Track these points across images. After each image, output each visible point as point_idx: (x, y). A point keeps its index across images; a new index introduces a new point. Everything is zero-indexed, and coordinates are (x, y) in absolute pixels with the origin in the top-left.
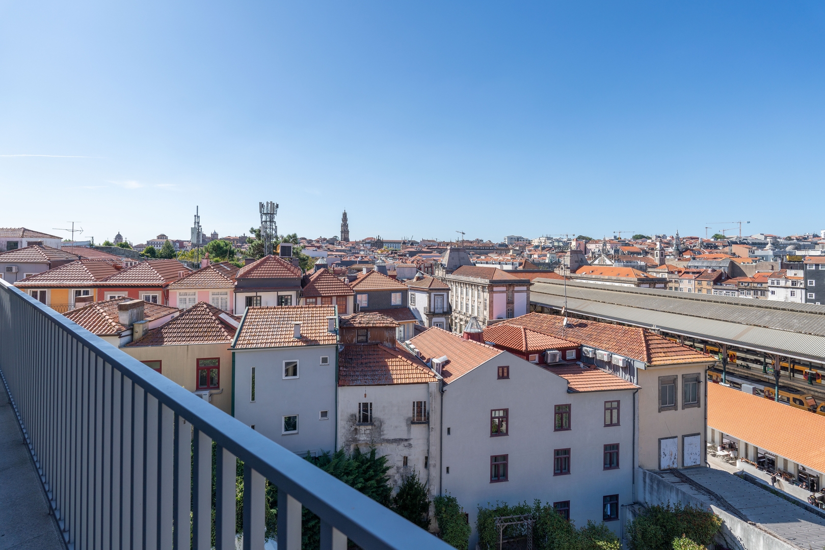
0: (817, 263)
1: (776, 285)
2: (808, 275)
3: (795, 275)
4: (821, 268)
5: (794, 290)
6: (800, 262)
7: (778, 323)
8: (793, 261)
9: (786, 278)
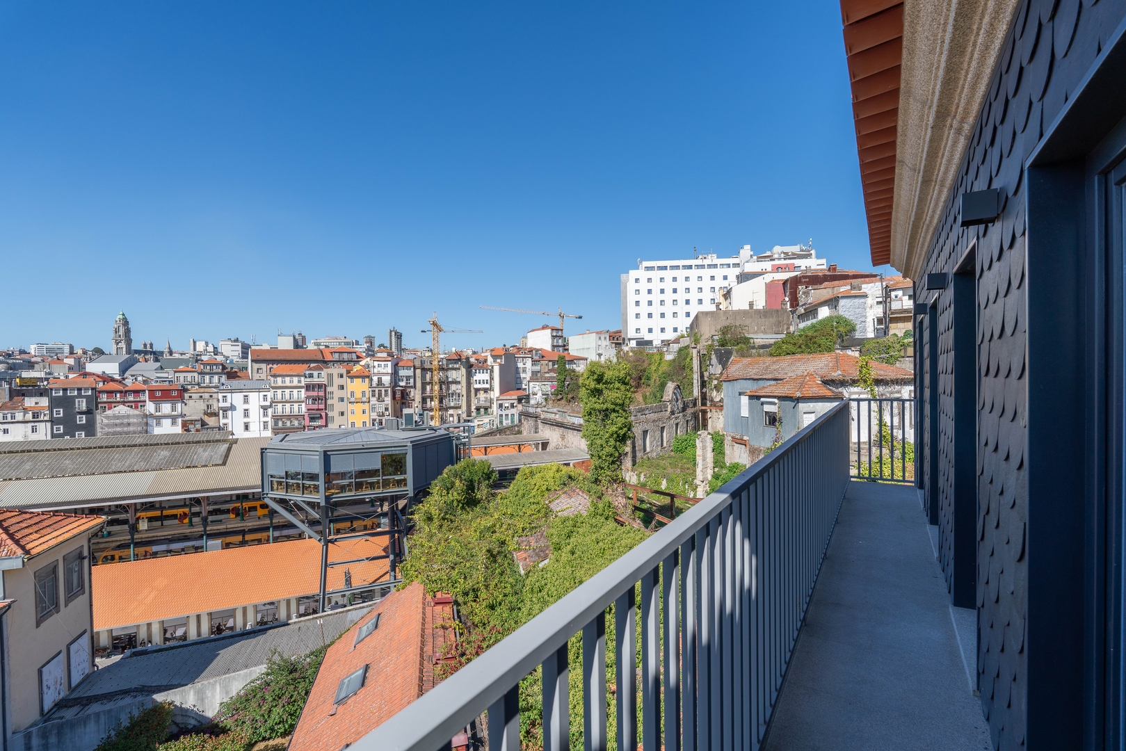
0: (65, 387)
1: (9, 419)
2: (54, 403)
3: (36, 403)
4: (70, 393)
5: (36, 424)
6: (36, 386)
7: (45, 469)
8: (26, 386)
9: (24, 409)
